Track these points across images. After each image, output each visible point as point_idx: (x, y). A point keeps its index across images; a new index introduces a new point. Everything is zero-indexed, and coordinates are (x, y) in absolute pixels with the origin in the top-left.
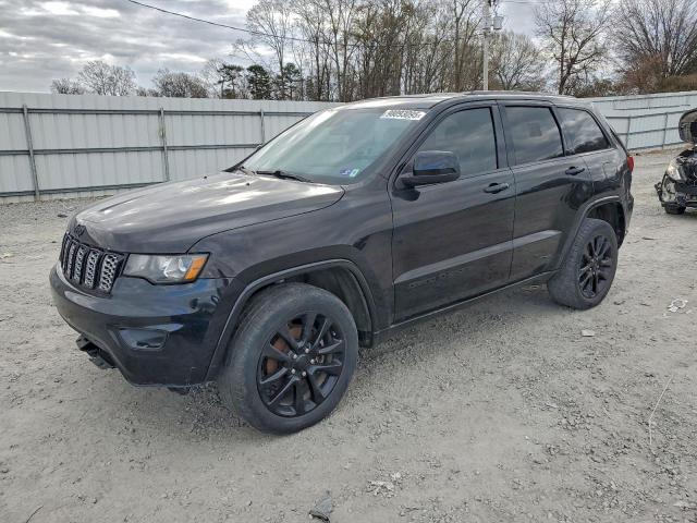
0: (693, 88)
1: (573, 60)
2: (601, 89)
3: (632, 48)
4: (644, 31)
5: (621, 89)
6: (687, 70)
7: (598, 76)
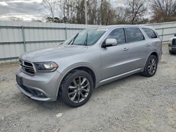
0: (175, 21)
1: (136, 13)
2: (145, 21)
3: (156, 9)
4: (160, 4)
5: (152, 22)
6: (173, 16)
7: (144, 17)
